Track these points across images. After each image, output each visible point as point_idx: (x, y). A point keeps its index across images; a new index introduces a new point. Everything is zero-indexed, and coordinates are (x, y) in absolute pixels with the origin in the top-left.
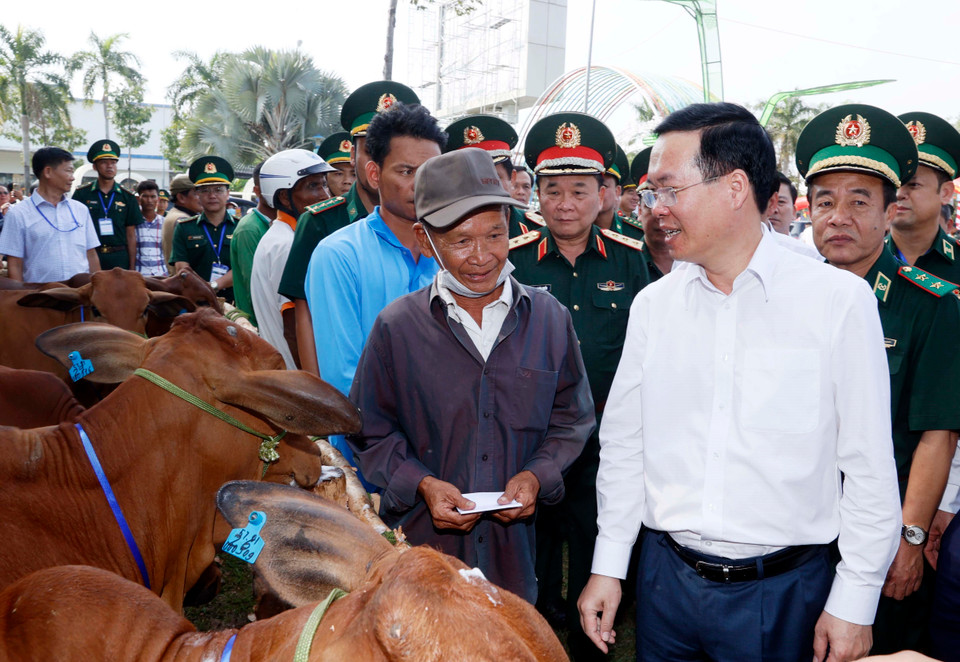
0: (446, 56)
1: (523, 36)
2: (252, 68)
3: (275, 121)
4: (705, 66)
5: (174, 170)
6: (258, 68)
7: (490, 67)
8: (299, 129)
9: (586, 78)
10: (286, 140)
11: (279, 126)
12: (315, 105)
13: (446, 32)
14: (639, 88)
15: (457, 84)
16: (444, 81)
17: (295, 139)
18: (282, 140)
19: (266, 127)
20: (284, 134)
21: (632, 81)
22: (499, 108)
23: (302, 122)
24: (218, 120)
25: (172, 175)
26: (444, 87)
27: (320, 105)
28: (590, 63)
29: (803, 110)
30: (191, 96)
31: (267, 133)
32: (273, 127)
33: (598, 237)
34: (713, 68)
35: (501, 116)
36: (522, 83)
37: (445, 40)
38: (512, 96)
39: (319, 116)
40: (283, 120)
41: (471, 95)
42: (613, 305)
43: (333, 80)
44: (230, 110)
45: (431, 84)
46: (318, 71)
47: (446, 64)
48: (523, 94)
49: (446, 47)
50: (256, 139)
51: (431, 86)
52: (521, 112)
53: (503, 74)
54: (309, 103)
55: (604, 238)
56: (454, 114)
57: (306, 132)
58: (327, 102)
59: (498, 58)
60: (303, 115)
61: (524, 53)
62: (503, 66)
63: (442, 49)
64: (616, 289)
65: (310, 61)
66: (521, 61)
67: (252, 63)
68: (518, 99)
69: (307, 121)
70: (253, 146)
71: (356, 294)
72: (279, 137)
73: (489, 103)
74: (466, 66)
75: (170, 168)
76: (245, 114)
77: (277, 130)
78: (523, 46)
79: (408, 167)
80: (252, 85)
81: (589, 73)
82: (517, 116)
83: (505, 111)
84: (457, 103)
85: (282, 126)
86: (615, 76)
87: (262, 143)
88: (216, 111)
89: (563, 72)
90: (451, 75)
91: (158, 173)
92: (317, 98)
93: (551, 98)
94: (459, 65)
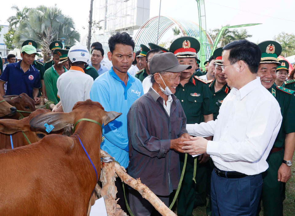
0: (108, 11)
1: (135, 5)
2: (39, 13)
3: (48, 33)
4: (200, 17)
5: (8, 49)
6: (42, 13)
7: (124, 15)
8: (56, 36)
9: (158, 19)
10: (51, 39)
11: (49, 34)
12: (62, 27)
13: (108, 2)
14: (175, 23)
15: (112, 20)
16: (107, 19)
17: (55, 39)
18: (50, 39)
19: (44, 34)
20: (51, 37)
21: (173, 21)
22: (127, 30)
23: (58, 33)
24: (27, 32)
25: (8, 51)
26: (107, 22)
27: (64, 27)
28: (159, 15)
29: (229, 32)
30: (16, 23)
31: (45, 37)
32: (47, 35)
33: (193, 78)
34: (203, 18)
35: (127, 32)
36: (135, 21)
37: (108, 6)
38: (131, 25)
39: (63, 31)
40: (50, 32)
41: (117, 25)
42: (195, 101)
43: (68, 19)
44: (31, 28)
45: (102, 20)
46: (63, 15)
47: (108, 14)
48: (135, 25)
49: (108, 8)
50: (41, 38)
51: (103, 21)
52: (134, 31)
53: (128, 18)
54: (60, 26)
55: (195, 79)
56: (111, 31)
57: (59, 36)
58: (67, 26)
59: (126, 12)
60: (58, 31)
61: (136, 10)
62: (128, 15)
63: (106, 8)
64: (197, 96)
65: (61, 11)
66: (135, 13)
67: (40, 11)
68: (133, 26)
69: (59, 32)
70: (39, 41)
71: (108, 98)
72: (49, 38)
73: (123, 28)
74: (115, 14)
75: (7, 48)
76: (37, 30)
77: (48, 36)
78: (135, 8)
79: (121, 55)
80: (40, 20)
81: (159, 18)
82: (133, 32)
83: (129, 30)
84: (112, 27)
85: (50, 34)
86: (167, 19)
87: (42, 40)
88: (26, 28)
89: (149, 18)
90: (110, 18)
91: (2, 50)
92: (63, 25)
93: (145, 26)
94: (113, 14)
